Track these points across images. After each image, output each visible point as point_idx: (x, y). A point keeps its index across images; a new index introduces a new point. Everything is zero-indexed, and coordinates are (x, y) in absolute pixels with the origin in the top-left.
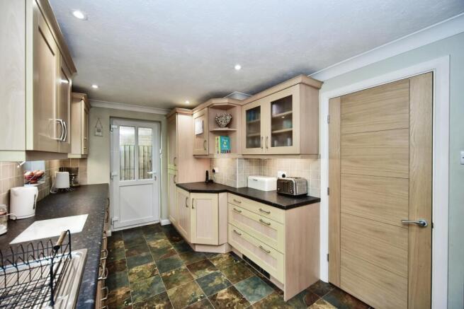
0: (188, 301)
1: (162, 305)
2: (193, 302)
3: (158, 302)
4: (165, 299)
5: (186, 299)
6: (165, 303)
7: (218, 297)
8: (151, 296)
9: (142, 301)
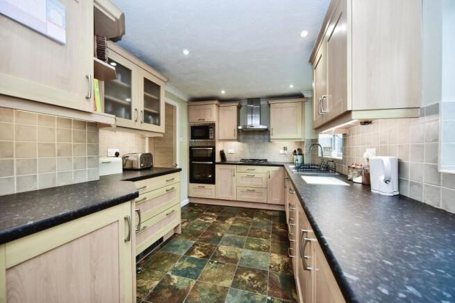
0: (223, 266)
1: (243, 276)
2: (221, 263)
3: (244, 282)
4: (237, 280)
5: (222, 269)
6: (239, 276)
7: (203, 255)
8: (247, 292)
9: (257, 293)
